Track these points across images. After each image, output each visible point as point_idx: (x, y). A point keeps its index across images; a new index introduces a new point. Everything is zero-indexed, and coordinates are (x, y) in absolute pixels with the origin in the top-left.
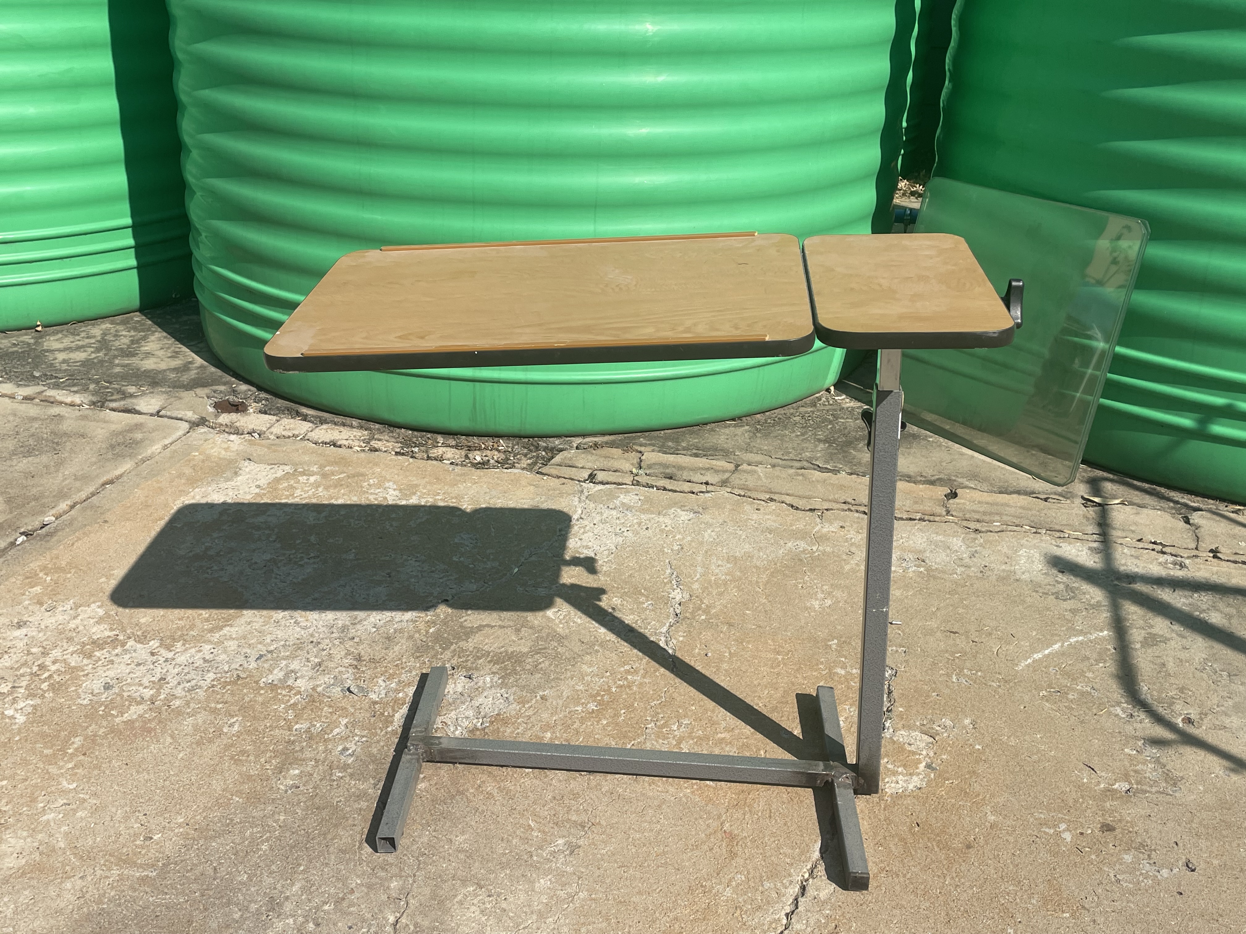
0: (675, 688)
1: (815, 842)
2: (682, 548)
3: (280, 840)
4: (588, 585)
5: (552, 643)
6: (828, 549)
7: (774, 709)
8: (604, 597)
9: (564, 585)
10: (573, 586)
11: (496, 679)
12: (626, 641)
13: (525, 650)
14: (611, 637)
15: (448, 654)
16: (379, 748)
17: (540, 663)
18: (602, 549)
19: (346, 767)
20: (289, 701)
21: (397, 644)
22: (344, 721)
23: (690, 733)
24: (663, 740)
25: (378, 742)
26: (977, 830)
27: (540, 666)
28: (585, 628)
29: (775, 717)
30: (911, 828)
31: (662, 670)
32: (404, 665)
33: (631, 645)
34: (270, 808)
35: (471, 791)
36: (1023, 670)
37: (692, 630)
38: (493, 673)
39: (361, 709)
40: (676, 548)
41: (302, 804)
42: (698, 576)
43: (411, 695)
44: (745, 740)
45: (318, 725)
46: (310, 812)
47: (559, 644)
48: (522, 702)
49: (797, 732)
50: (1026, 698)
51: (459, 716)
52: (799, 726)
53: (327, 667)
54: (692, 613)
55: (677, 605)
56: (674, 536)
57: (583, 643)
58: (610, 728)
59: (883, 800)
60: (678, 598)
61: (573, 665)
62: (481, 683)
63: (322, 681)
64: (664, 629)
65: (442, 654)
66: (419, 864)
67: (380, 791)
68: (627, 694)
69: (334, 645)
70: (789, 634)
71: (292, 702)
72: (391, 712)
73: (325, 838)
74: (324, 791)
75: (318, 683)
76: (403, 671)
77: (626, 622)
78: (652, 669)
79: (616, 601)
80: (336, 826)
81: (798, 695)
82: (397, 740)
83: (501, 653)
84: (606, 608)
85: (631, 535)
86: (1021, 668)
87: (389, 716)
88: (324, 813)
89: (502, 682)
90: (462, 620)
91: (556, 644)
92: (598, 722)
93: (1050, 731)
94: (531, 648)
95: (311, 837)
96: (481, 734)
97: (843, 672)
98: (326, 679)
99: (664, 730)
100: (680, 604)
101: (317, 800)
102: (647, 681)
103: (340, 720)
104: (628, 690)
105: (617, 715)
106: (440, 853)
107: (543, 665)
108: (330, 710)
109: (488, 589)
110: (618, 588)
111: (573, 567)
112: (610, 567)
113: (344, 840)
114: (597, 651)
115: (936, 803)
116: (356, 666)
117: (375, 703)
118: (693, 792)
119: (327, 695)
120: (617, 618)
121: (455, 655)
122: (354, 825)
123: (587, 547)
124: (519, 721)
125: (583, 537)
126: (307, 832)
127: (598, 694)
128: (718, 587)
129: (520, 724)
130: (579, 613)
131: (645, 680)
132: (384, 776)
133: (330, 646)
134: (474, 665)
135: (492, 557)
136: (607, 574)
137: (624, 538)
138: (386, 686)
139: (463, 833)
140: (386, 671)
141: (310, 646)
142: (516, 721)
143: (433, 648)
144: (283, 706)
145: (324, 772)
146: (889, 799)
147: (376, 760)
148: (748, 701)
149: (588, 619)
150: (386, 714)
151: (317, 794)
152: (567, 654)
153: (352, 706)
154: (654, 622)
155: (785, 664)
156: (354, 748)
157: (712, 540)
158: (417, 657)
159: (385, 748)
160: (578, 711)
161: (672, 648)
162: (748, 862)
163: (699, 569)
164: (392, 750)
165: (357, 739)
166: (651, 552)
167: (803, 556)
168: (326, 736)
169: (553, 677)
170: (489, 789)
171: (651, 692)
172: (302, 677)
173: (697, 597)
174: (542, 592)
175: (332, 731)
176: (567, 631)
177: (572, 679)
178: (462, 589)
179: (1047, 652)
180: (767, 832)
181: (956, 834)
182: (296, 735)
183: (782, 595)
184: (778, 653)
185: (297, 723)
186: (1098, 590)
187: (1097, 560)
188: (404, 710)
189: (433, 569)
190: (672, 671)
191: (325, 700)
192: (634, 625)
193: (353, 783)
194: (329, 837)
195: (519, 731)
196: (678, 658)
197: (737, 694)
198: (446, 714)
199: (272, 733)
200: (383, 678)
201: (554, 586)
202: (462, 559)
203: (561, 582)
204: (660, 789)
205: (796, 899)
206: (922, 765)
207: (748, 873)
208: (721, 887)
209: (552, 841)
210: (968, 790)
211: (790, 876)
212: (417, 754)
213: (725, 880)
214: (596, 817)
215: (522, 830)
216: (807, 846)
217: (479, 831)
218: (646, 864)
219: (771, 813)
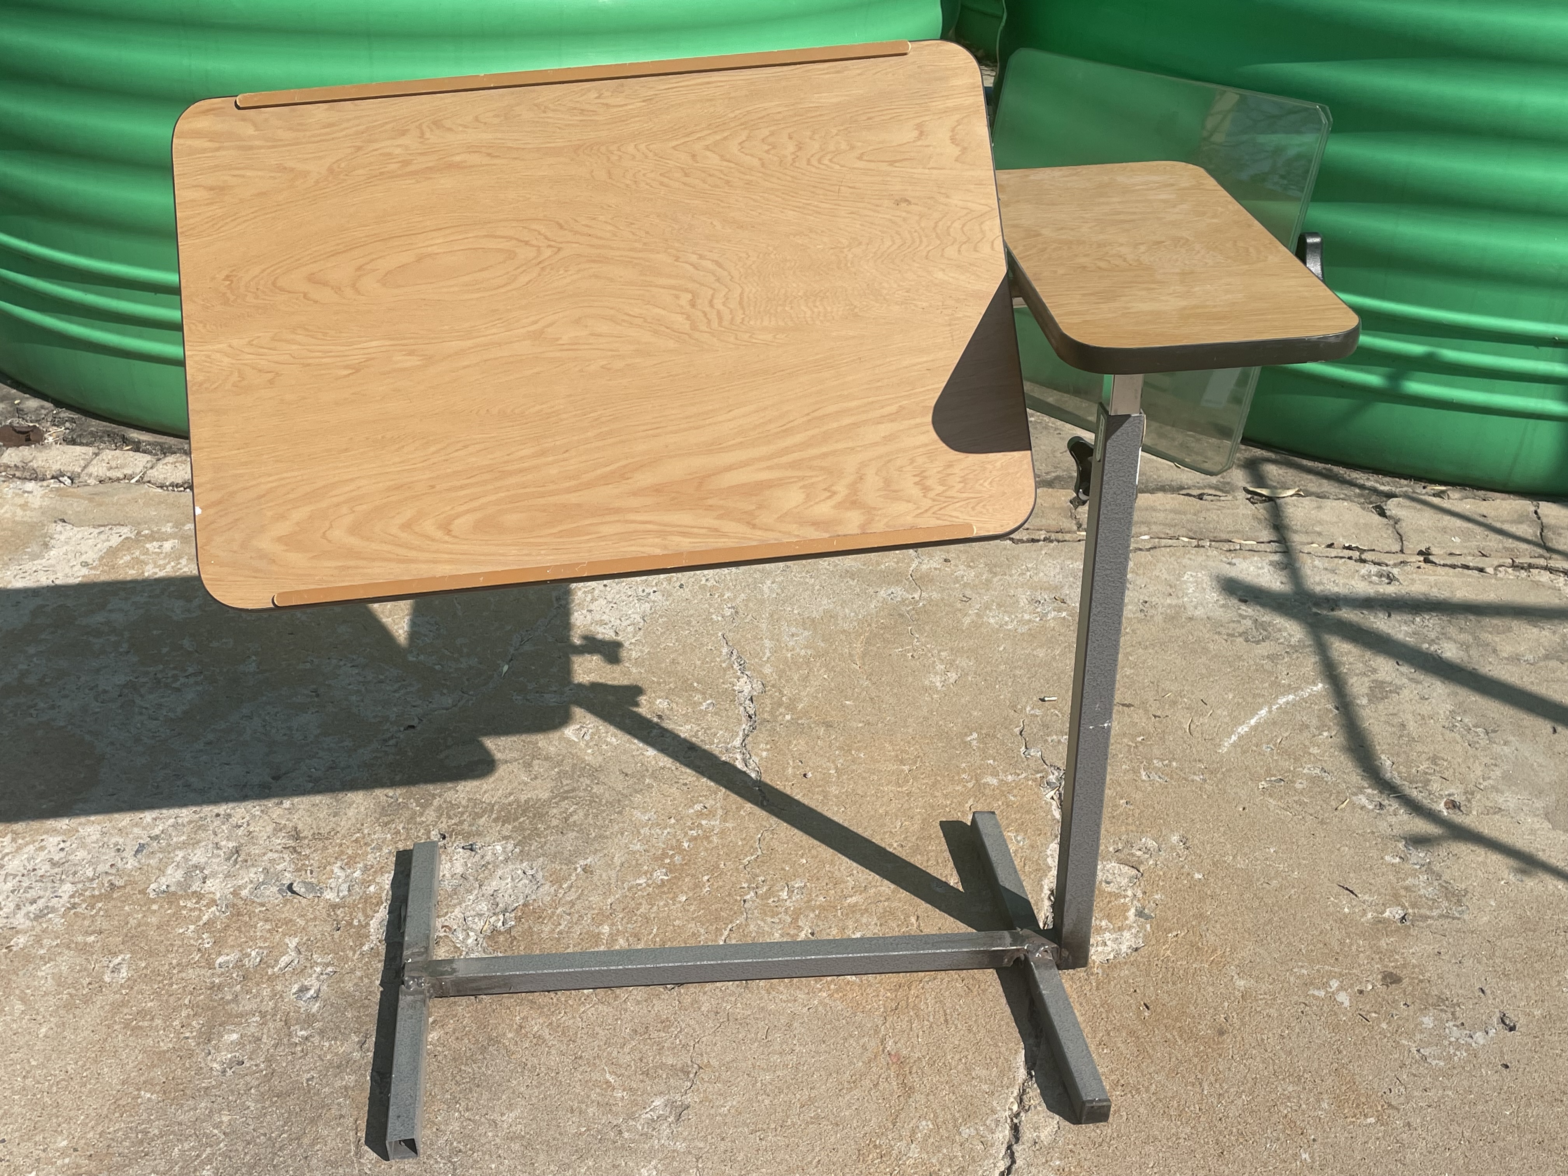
0: (773, 834)
1: (1016, 1052)
2: (737, 612)
3: (230, 1158)
4: (616, 683)
5: (581, 780)
6: (935, 596)
7: (916, 849)
8: (642, 699)
9: (580, 685)
10: (594, 686)
11: (510, 847)
12: (687, 765)
13: (545, 795)
14: (665, 761)
15: (430, 815)
16: (356, 981)
17: (571, 814)
18: (625, 624)
19: (309, 1020)
20: (199, 917)
21: (351, 805)
22: (293, 942)
23: (809, 901)
24: (772, 917)
25: (352, 971)
26: (1226, 1004)
27: (571, 820)
28: (624, 752)
29: (917, 861)
30: (1139, 1013)
31: (749, 806)
32: (368, 840)
33: (696, 771)
34: (203, 1104)
35: (510, 1035)
36: (1228, 753)
37: (776, 739)
38: (506, 838)
39: (315, 919)
40: (728, 612)
41: (253, 1091)
42: (768, 654)
43: (388, 887)
44: (886, 904)
45: (253, 954)
46: (268, 1103)
47: (592, 781)
48: (557, 880)
49: (954, 880)
50: (1243, 793)
51: (468, 914)
52: (955, 872)
53: (249, 855)
54: (772, 712)
55: (747, 702)
56: (722, 595)
57: (626, 775)
58: (693, 908)
59: (1092, 974)
60: (747, 689)
61: (619, 813)
62: (489, 857)
63: (246, 880)
64: (737, 742)
65: (421, 814)
66: (455, 1169)
67: (371, 1054)
68: (706, 850)
69: (254, 817)
70: (910, 730)
71: (205, 918)
72: (362, 919)
73: (300, 1145)
74: (284, 1065)
75: (241, 882)
76: (369, 849)
77: (682, 736)
78: (734, 807)
79: (661, 704)
80: (313, 1121)
81: (942, 824)
82: (381, 966)
83: (510, 804)
84: (648, 716)
85: (660, 596)
86: (1225, 749)
87: (361, 926)
88: (290, 1102)
89: (521, 851)
90: (442, 756)
91: (588, 782)
92: (674, 899)
93: (1285, 842)
94: (552, 792)
95: (277, 1145)
96: (506, 940)
97: (994, 781)
98: (252, 876)
99: (770, 901)
100: (751, 700)
101: (275, 1081)
102: (729, 825)
103: (287, 940)
104: (705, 843)
105: (698, 886)
106: (483, 1145)
107: (575, 817)
108: (268, 926)
109: (471, 702)
110: (658, 683)
111: (588, 657)
112: (641, 651)
113: (331, 1144)
114: (650, 787)
115: (1164, 970)
116: (294, 848)
117: (334, 907)
118: (831, 996)
119: (259, 901)
120: (666, 730)
121: (442, 815)
122: (342, 1116)
123: (602, 623)
124: (558, 912)
125: (592, 607)
126: (270, 1139)
127: (664, 855)
128: (799, 669)
129: (560, 916)
130: (612, 729)
131: (727, 825)
132: (373, 1028)
133: (248, 819)
134: (474, 828)
136: (638, 662)
137: (651, 603)
138: (347, 876)
139: (511, 1107)
140: (342, 852)
141: (218, 823)
142: (553, 913)
143: (406, 806)
144: (192, 928)
145: (278, 1032)
146: (1100, 971)
147: (356, 1002)
148: (876, 840)
149: (627, 737)
150: (356, 923)
151: (274, 1070)
152: (607, 795)
153: (301, 916)
154: (721, 732)
155: (915, 778)
156: (316, 985)
157: (775, 595)
158: (386, 824)
159: (366, 980)
160: (641, 885)
161: (754, 770)
162: (931, 1097)
163: (767, 643)
164: (378, 982)
165: (318, 969)
166: (694, 623)
167: (903, 609)
168: (270, 972)
169: (594, 835)
170: (535, 1029)
171: (740, 843)
172: (213, 875)
173: (773, 686)
174: (551, 699)
175: (277, 961)
176: (600, 759)
177: (622, 834)
178: (430, 705)
179: (1253, 722)
180: (948, 1047)
181: (1200, 1015)
182: (222, 974)
183: (888, 673)
184: (902, 762)
185: (220, 953)
186: (1294, 623)
187: (1283, 580)
188: (383, 913)
190: (762, 806)
191: (257, 911)
192: (694, 740)
193: (327, 1044)
194: (306, 1141)
195: (561, 927)
196: (766, 785)
197: (860, 831)
198: (447, 913)
199: (183, 975)
200: (339, 864)
201: (566, 689)
203: (576, 682)
204: (784, 997)
205: (1009, 1147)
206: (1132, 913)
207: (936, 1116)
208: (902, 1145)
209: (646, 1103)
210: (1200, 944)
211: (993, 1111)
212: (422, 992)
213: (906, 1133)
214: (702, 1055)
215: (598, 1090)
216: (1007, 1060)
217: (534, 1101)
218: (789, 1123)
219: (946, 1015)
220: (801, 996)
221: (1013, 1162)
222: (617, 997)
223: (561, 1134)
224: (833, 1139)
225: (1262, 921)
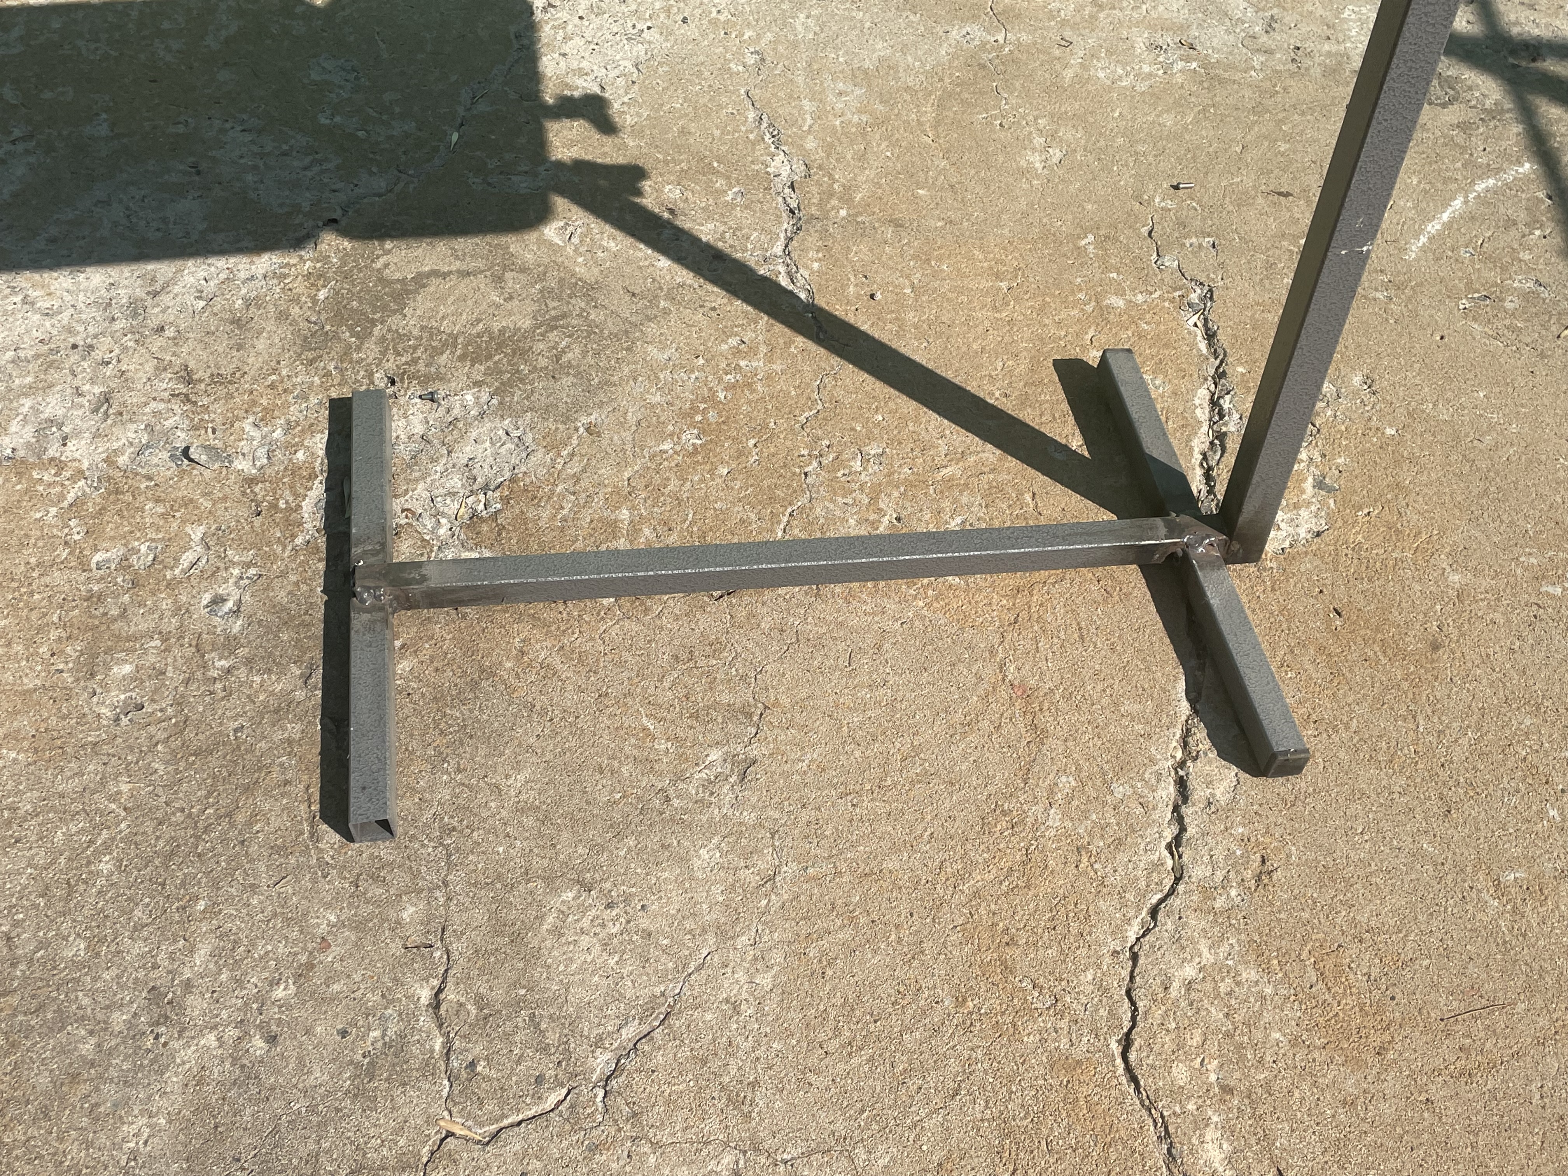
0: (836, 379)
1: (1176, 678)
2: (763, 60)
3: (136, 843)
4: (608, 161)
5: (573, 301)
6: (1024, 37)
7: (1024, 400)
8: (646, 185)
9: (559, 164)
10: (579, 165)
11: (485, 397)
12: (714, 282)
13: (526, 323)
14: (684, 276)
15: (371, 350)
16: (289, 588)
17: (563, 352)
18: (612, 74)
19: (230, 645)
20: (62, 497)
21: (259, 333)
22: (197, 532)
23: (891, 474)
24: (844, 496)
25: (283, 574)
26: (1438, 607)
27: (565, 359)
28: (628, 262)
29: (1027, 416)
30: (1329, 622)
31: (800, 341)
32: (288, 385)
33: (727, 291)
34: (91, 767)
35: (509, 665)
36: (1418, 260)
37: (830, 244)
38: (478, 384)
39: (225, 498)
40: (751, 60)
41: (160, 747)
42: (809, 121)
43: (322, 453)
44: (991, 476)
45: (143, 548)
46: (182, 764)
47: (588, 303)
48: (553, 446)
49: (1076, 443)
50: (1439, 316)
51: (436, 492)
52: (1078, 432)
53: (124, 404)
54: (821, 205)
55: (787, 190)
56: (741, 35)
57: (634, 295)
58: (738, 485)
59: (1265, 569)
60: (785, 171)
61: (628, 349)
62: (457, 411)
63: (124, 441)
64: (778, 249)
65: (359, 349)
66: (449, 855)
67: (319, 693)
68: (749, 402)
69: (125, 349)
70: (1006, 231)
71: (70, 497)
72: (291, 499)
73: (232, 825)
74: (201, 709)
75: (116, 445)
76: (290, 398)
77: (704, 239)
78: (781, 341)
79: (672, 193)
80: (247, 790)
81: (1056, 363)
82: (322, 566)
83: (479, 335)
84: (657, 210)
85: (657, 36)
86: (1413, 255)
87: (289, 509)
88: (214, 761)
89: (501, 403)
90: (379, 265)
91: (583, 305)
92: (711, 472)
93: (1497, 383)
94: (534, 318)
95: (201, 825)
96: (491, 530)
97: (1120, 303)
98: (131, 435)
99: (839, 474)
100: (792, 187)
101: (189, 734)
102: (777, 367)
103: (188, 529)
104: (747, 393)
105: (741, 453)
106: (485, 820)
107: (570, 355)
108: (160, 510)
109: (412, 186)
110: (666, 162)
111: (567, 122)
112: (639, 115)
113: (275, 823)
114: (666, 312)
115: (1355, 561)
116: (187, 396)
117: (251, 481)
118: (929, 605)
119: (144, 472)
120: (681, 231)
121: (387, 349)
122: (287, 783)
123: (582, 73)
124: (559, 489)
125: (566, 49)
126: (190, 816)
127: (694, 410)
128: (852, 142)
129: (562, 496)
130: (608, 229)
131: (774, 367)
132: (318, 654)
133: (117, 351)
134: (433, 370)
135: (397, 110)
136: (637, 131)
137: (646, 46)
138: (264, 437)
139: (518, 766)
140: (254, 403)
141: (75, 357)
142: (552, 492)
143: (336, 337)
144: (53, 510)
145: (188, 661)
146: (1274, 565)
147: (292, 618)
148: (972, 387)
149: (630, 240)
150: (282, 504)
151: (187, 716)
152: (610, 324)
153: (204, 495)
154: (755, 234)
155: (1017, 299)
156: (235, 595)
157: (811, 36)
158: (311, 362)
159: (304, 588)
160: (666, 452)
161: (803, 288)
162: (1070, 744)
163: (807, 105)
164: (319, 589)
165: (236, 572)
166: (706, 74)
167: (984, 56)
168: (169, 575)
169: (596, 380)
170: (542, 656)
171: (793, 393)
172: (77, 433)
173: (820, 167)
174: (522, 184)
175: (177, 560)
176: (596, 271)
177: (635, 380)
178: (357, 190)
179: (1445, 217)
180: (1087, 673)
181: (1406, 623)
182: (102, 578)
183: (971, 147)
184: (998, 276)
185: (96, 550)
186: (1490, 79)
187: (1472, 18)
188: (318, 490)
189: (285, 147)
190: (819, 341)
191: (143, 486)
192: (720, 244)
193: (258, 679)
194: (240, 818)
195: (565, 512)
196: (821, 310)
197: (949, 375)
198: (406, 491)
199: (47, 580)
200: (251, 419)
201: (541, 169)
202: (338, 119)
203: (554, 158)
204: (868, 608)
205: (1176, 809)
206: (1308, 484)
207: (1079, 769)
208: (1038, 809)
209: (699, 758)
210: (1399, 526)
211: (1153, 761)
212: (382, 609)
213: (1041, 793)
214: (767, 690)
215: (633, 741)
216: (1164, 690)
217: (548, 756)
218: (889, 782)
219: (1080, 629)
220: (891, 606)
221: (1183, 829)
222: (647, 611)
223: (588, 803)
224: (947, 804)
225: (1475, 492)
